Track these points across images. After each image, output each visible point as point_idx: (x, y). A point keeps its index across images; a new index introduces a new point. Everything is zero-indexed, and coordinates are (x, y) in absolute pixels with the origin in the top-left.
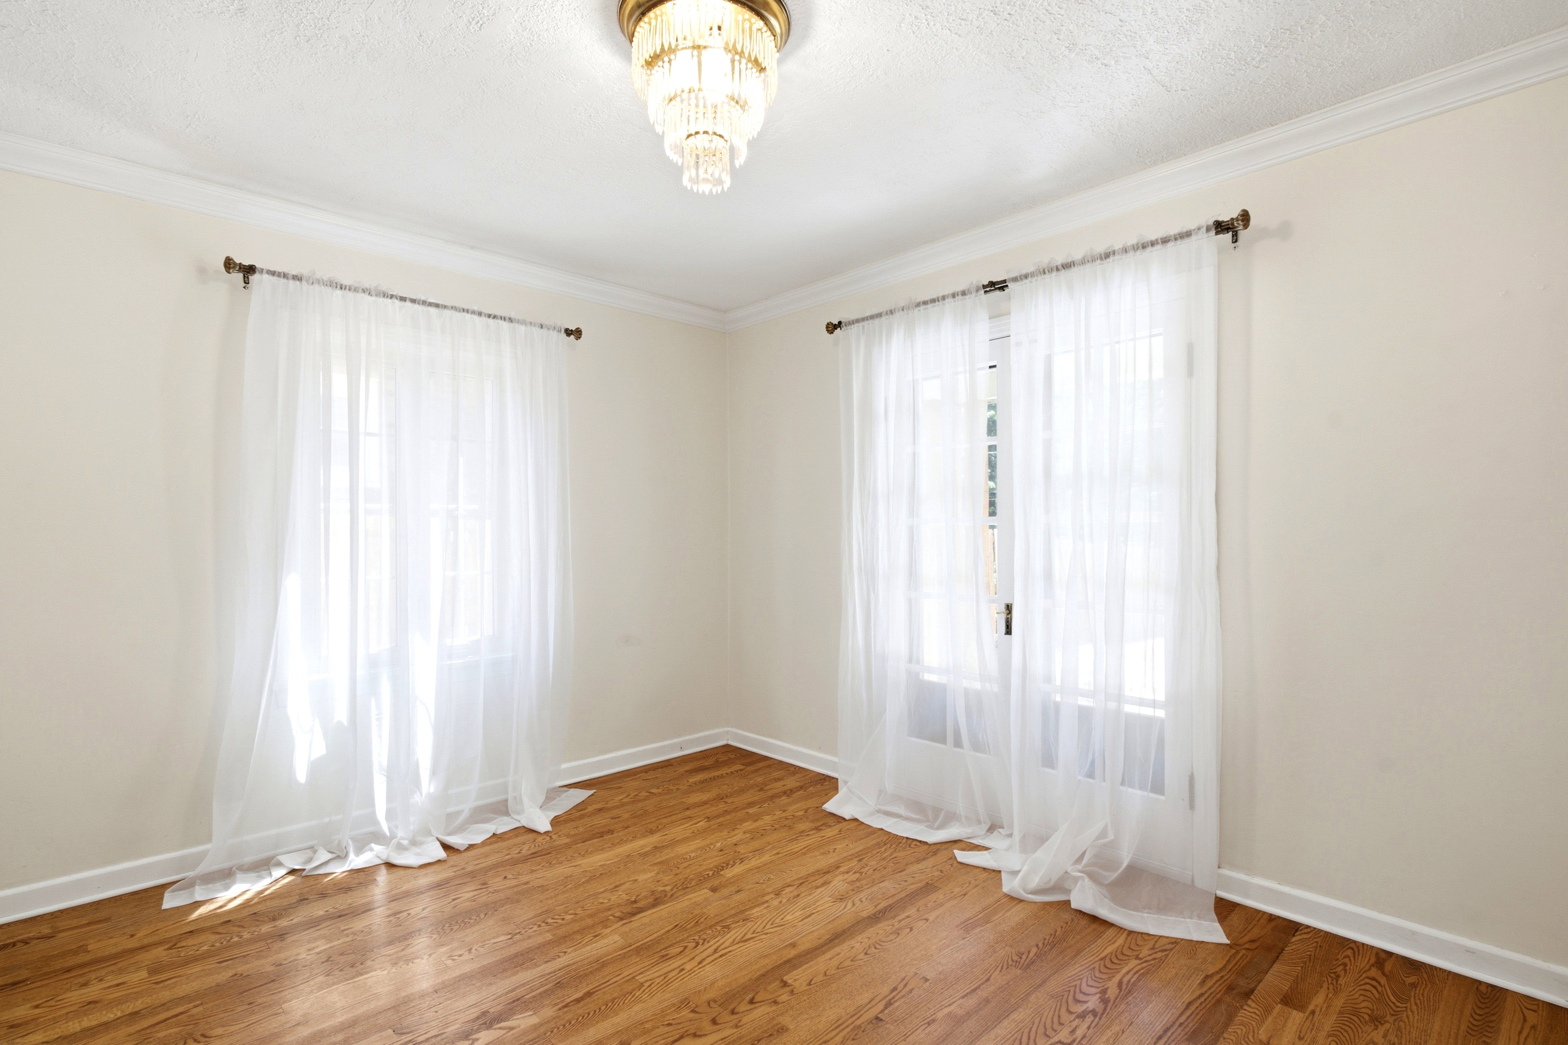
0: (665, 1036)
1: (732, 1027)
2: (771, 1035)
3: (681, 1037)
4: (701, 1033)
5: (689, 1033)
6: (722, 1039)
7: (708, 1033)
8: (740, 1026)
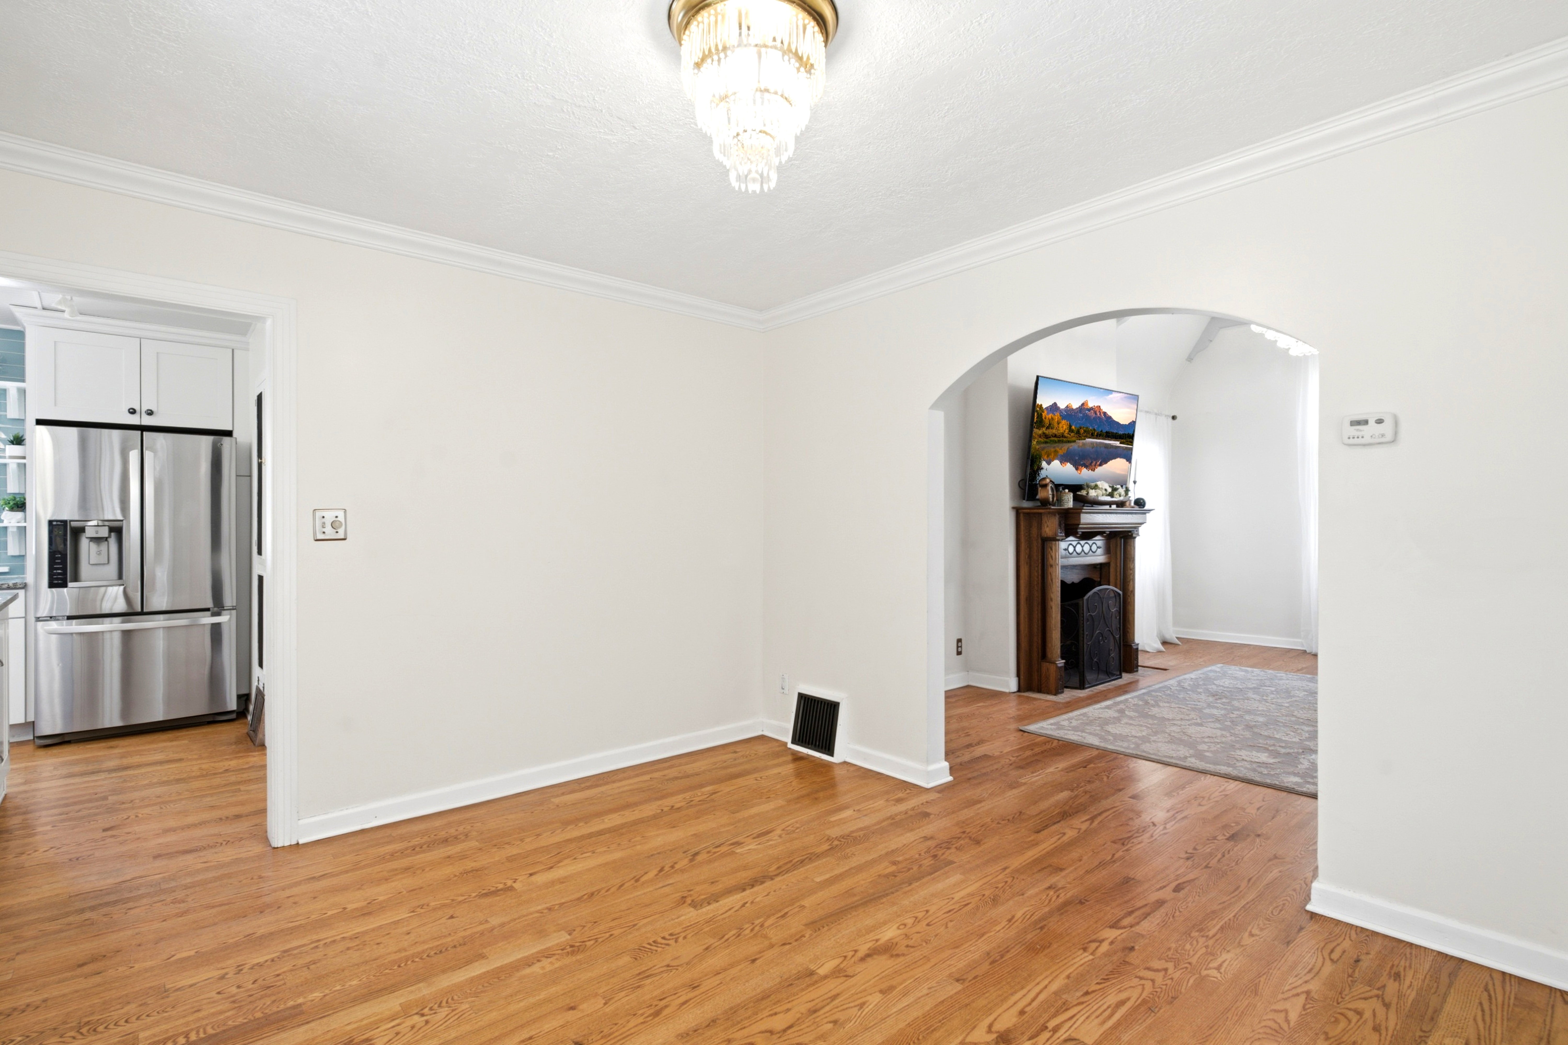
0: (800, 1033)
1: (735, 1040)
2: (696, 1031)
3: (785, 1030)
4: (766, 1034)
5: (778, 1035)
6: (744, 1028)
7: (759, 1035)
8: (725, 1041)
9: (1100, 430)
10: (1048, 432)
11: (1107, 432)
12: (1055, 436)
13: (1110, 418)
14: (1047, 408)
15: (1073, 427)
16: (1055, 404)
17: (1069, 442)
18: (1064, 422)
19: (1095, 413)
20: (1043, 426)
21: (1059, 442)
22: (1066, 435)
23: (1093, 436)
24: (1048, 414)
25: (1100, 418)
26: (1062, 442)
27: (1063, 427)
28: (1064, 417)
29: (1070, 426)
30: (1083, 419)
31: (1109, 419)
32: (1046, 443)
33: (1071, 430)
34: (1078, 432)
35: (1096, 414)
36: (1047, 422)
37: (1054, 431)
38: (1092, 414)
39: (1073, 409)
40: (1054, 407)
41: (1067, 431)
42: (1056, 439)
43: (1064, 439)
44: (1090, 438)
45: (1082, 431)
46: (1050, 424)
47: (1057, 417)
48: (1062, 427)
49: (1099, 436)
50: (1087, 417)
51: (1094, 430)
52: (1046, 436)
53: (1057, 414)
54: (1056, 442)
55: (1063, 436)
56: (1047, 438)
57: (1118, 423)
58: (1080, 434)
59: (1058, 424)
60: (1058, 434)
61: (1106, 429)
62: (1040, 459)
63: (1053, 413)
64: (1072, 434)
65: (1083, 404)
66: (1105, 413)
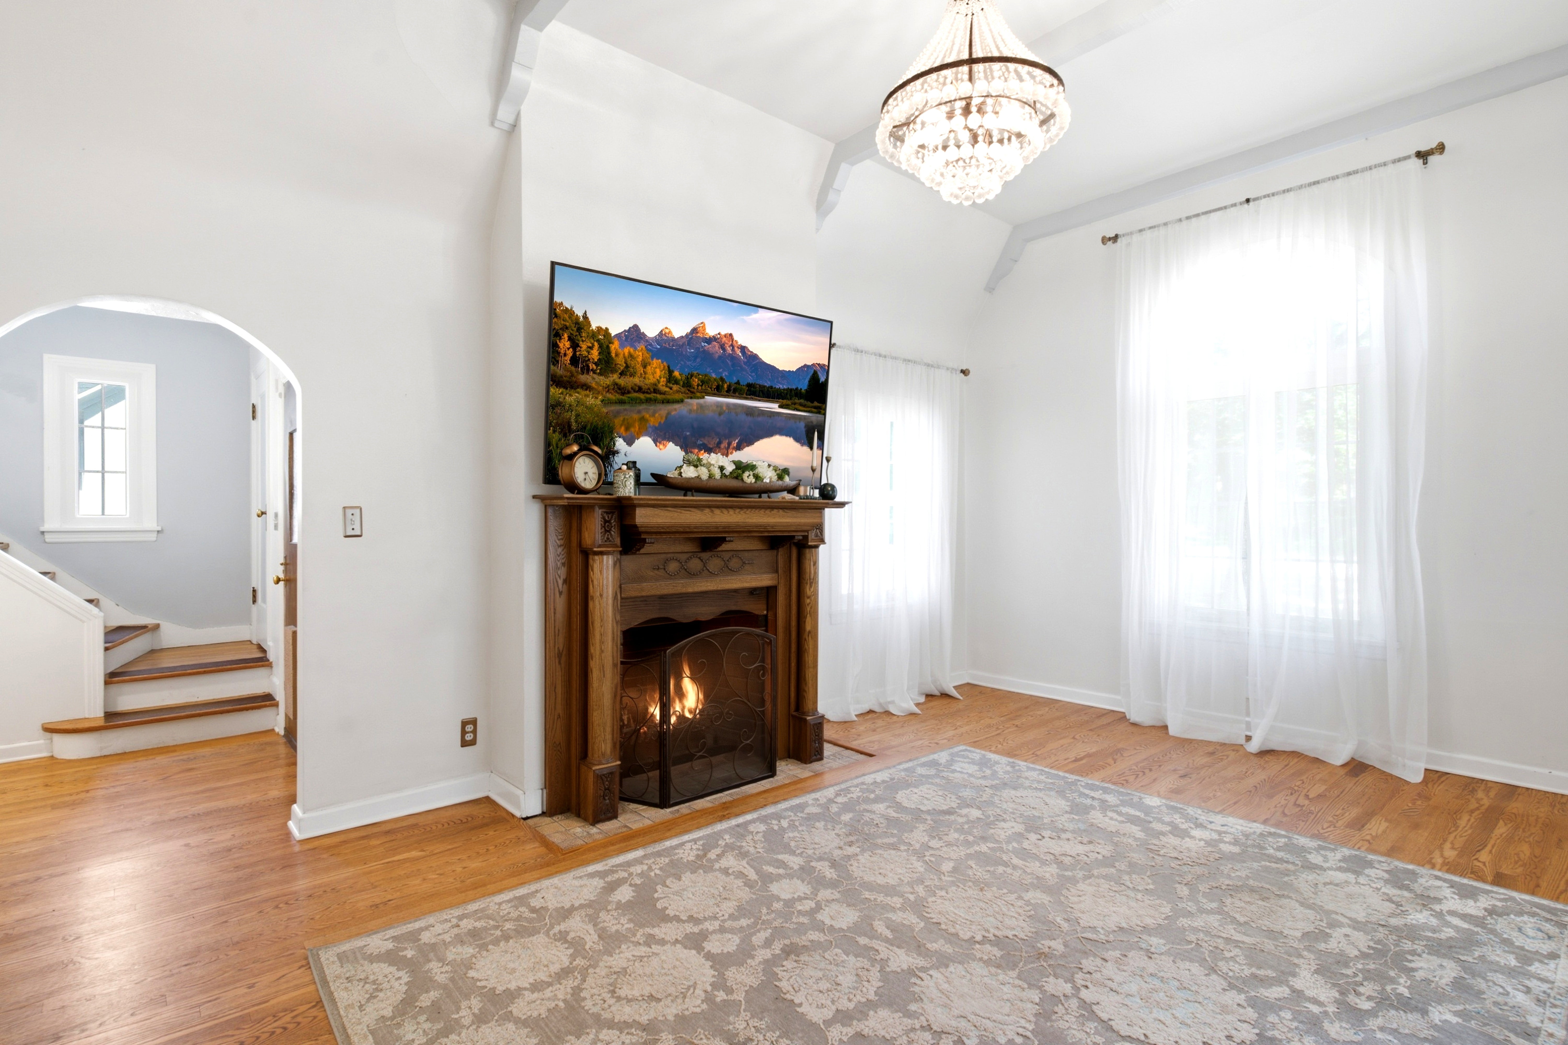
9: (735, 380)
10: (622, 382)
11: (749, 385)
12: (640, 390)
13: (755, 357)
14: (618, 336)
15: (676, 374)
16: (635, 328)
17: (668, 402)
18: (656, 362)
19: (722, 347)
20: (613, 371)
21: (648, 401)
22: (662, 386)
23: (718, 391)
24: (622, 346)
25: (733, 357)
26: (655, 401)
27: (656, 372)
28: (655, 354)
29: (670, 372)
30: (696, 357)
31: (753, 359)
32: (622, 402)
33: (671, 379)
34: (687, 384)
35: (724, 349)
36: (620, 361)
37: (636, 380)
38: (715, 348)
39: (673, 339)
40: (634, 334)
41: (663, 381)
42: (642, 396)
43: (659, 396)
44: (714, 395)
45: (695, 382)
46: (627, 367)
47: (640, 353)
48: (654, 373)
49: (735, 391)
50: (706, 356)
51: (722, 379)
52: (622, 390)
53: (641, 346)
54: (641, 402)
55: (656, 391)
56: (623, 394)
57: (772, 369)
58: (689, 388)
59: (645, 367)
60: (645, 387)
61: (749, 378)
62: (611, 432)
63: (632, 346)
64: (675, 387)
65: (695, 330)
66: (743, 349)
